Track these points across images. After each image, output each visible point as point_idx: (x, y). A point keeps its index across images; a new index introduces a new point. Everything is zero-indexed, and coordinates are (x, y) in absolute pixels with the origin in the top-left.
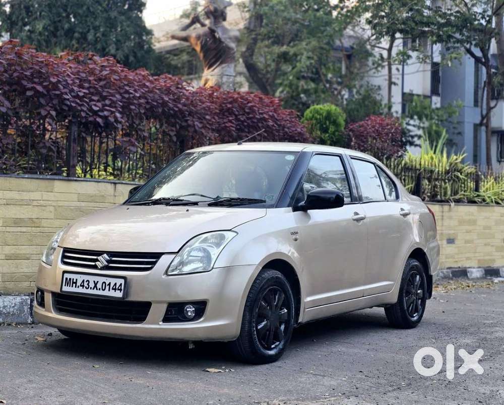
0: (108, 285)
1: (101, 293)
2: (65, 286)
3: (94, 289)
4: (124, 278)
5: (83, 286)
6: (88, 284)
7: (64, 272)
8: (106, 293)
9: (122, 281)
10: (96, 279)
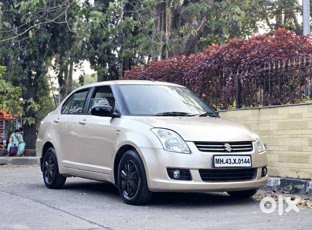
1: (238, 165)
2: (216, 163)
3: (234, 163)
4: (250, 155)
5: (227, 163)
7: (214, 156)
8: (241, 165)
9: (249, 157)
10: (235, 157)
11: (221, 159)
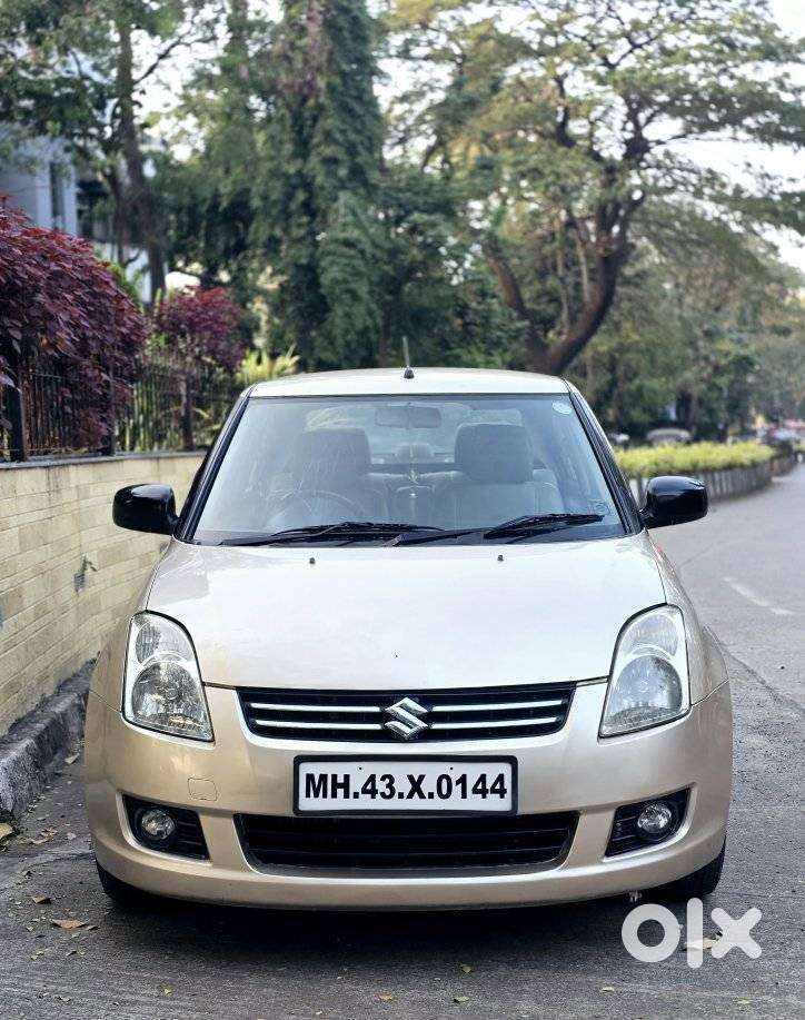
0: (457, 783)
1: (437, 804)
2: (308, 795)
3: (410, 796)
4: (511, 760)
5: (373, 793)
6: (390, 786)
7: (300, 759)
8: (455, 803)
9: (506, 769)
10: (416, 769)
11: (334, 777)
